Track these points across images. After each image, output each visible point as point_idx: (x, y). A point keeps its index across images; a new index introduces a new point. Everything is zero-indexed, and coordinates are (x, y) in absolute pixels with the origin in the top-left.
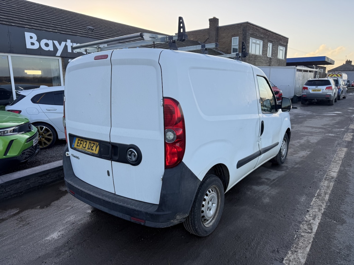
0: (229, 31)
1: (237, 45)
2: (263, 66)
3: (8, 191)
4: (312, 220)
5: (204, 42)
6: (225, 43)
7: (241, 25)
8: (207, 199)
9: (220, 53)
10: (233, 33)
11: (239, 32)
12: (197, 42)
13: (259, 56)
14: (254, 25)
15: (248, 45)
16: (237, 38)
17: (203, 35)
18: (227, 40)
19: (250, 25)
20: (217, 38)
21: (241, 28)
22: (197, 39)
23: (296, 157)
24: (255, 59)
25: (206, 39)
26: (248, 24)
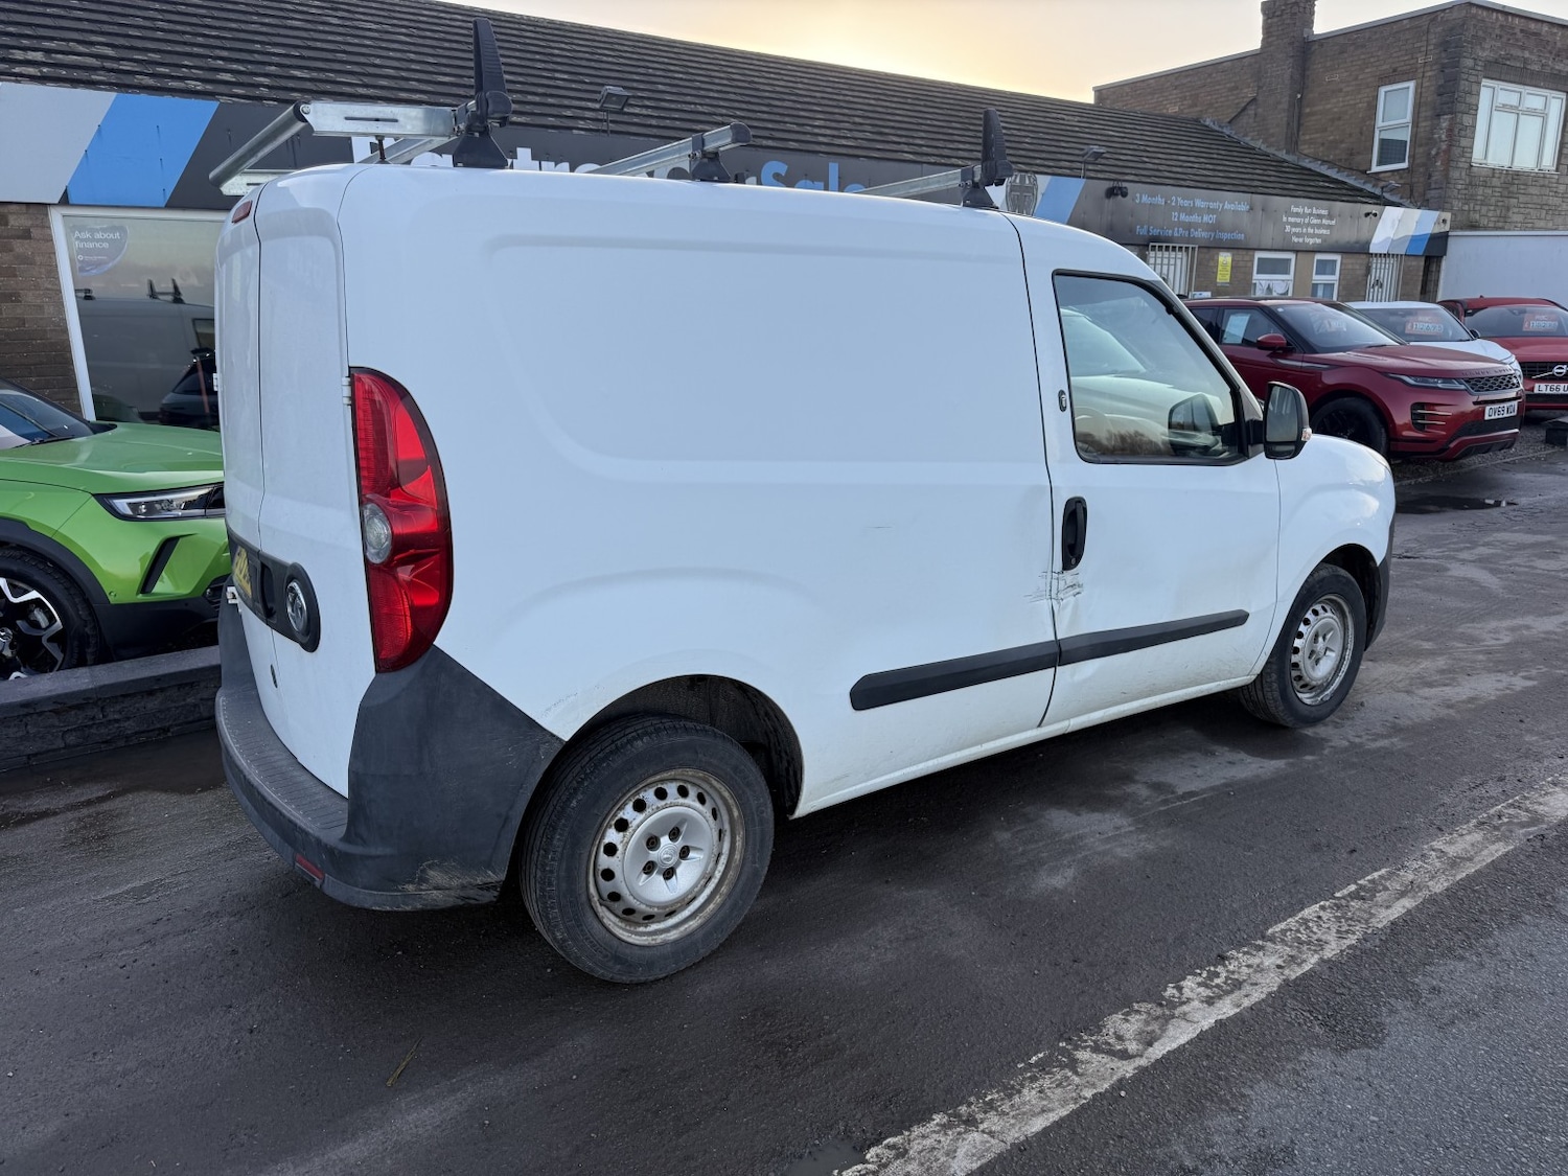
0: (1363, 57)
1: (1403, 126)
2: (1556, 229)
3: (117, 721)
4: (1196, 1003)
5: (1230, 122)
6: (1339, 119)
7: (1433, 16)
8: (634, 824)
9: (1310, 170)
10: (1384, 67)
11: (1419, 55)
12: (1197, 121)
13: (1537, 179)
14: (1514, 15)
15: (1467, 120)
16: (1408, 88)
17: (1228, 85)
18: (1352, 102)
19: (1485, 13)
20: (1299, 96)
21: (1432, 36)
22: (1199, 109)
23: (1426, 698)
24: (1506, 193)
25: (1243, 105)
26: (1474, 10)
